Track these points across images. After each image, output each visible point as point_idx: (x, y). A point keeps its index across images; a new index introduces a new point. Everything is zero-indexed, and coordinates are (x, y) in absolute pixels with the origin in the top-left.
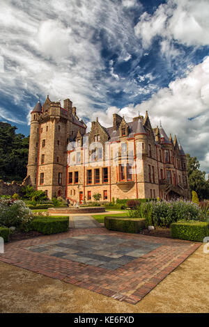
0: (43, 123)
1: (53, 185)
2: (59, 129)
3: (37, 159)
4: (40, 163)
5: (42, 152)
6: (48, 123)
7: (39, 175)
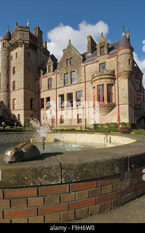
0: (12, 50)
1: (25, 109)
2: (29, 55)
3: (8, 86)
4: (12, 89)
5: (12, 79)
6: (17, 49)
7: (11, 101)
